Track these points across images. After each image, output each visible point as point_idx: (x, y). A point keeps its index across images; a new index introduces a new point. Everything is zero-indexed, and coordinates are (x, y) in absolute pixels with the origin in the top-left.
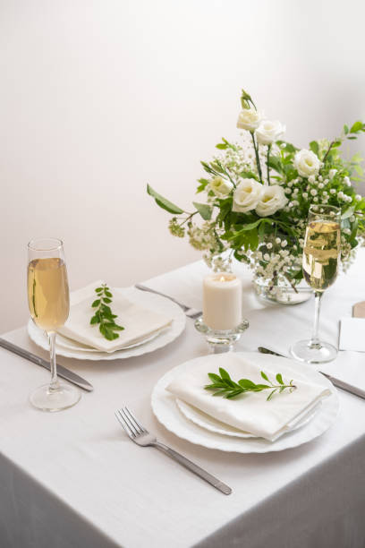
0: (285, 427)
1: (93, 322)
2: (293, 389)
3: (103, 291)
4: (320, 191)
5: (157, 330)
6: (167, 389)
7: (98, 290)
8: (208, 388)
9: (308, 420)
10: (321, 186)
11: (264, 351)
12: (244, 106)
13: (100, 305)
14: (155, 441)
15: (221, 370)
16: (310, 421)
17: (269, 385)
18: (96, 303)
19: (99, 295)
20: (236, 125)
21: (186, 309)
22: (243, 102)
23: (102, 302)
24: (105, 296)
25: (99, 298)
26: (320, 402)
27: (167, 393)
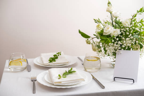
3: (60, 53)
20: (106, 11)
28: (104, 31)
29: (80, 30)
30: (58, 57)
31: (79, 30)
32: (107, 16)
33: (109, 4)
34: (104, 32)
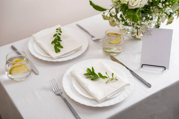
0: (106, 97)
1: (52, 43)
2: (116, 80)
3: (59, 30)
5: (75, 50)
6: (70, 73)
7: (57, 29)
8: (85, 75)
9: (117, 95)
13: (57, 36)
15: (93, 68)
16: (118, 95)
18: (55, 35)
19: (57, 32)
21: (93, 37)
23: (58, 35)
24: (59, 32)
25: (57, 33)
26: (124, 88)
27: (70, 74)
34: (130, 5)
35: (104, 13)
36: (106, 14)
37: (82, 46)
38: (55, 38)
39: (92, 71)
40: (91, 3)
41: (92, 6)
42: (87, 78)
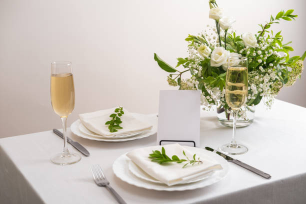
0: (180, 179)
1: (107, 124)
2: (200, 163)
3: (120, 110)
4: (263, 51)
7: (117, 109)
10: (263, 48)
11: (208, 149)
12: (211, 7)
14: (108, 184)
15: (163, 149)
17: (186, 159)
18: (113, 116)
20: (208, 17)
22: (210, 5)
23: (117, 116)
24: (119, 113)
25: (116, 113)
28: (213, 59)
29: (157, 54)
30: (120, 119)
31: (155, 55)
32: (208, 26)
33: (212, 4)
34: (213, 61)
35: (171, 75)
36: (173, 77)
37: (152, 127)
38: (112, 118)
39: (161, 153)
40: (156, 58)
41: (156, 62)
42: (152, 161)
